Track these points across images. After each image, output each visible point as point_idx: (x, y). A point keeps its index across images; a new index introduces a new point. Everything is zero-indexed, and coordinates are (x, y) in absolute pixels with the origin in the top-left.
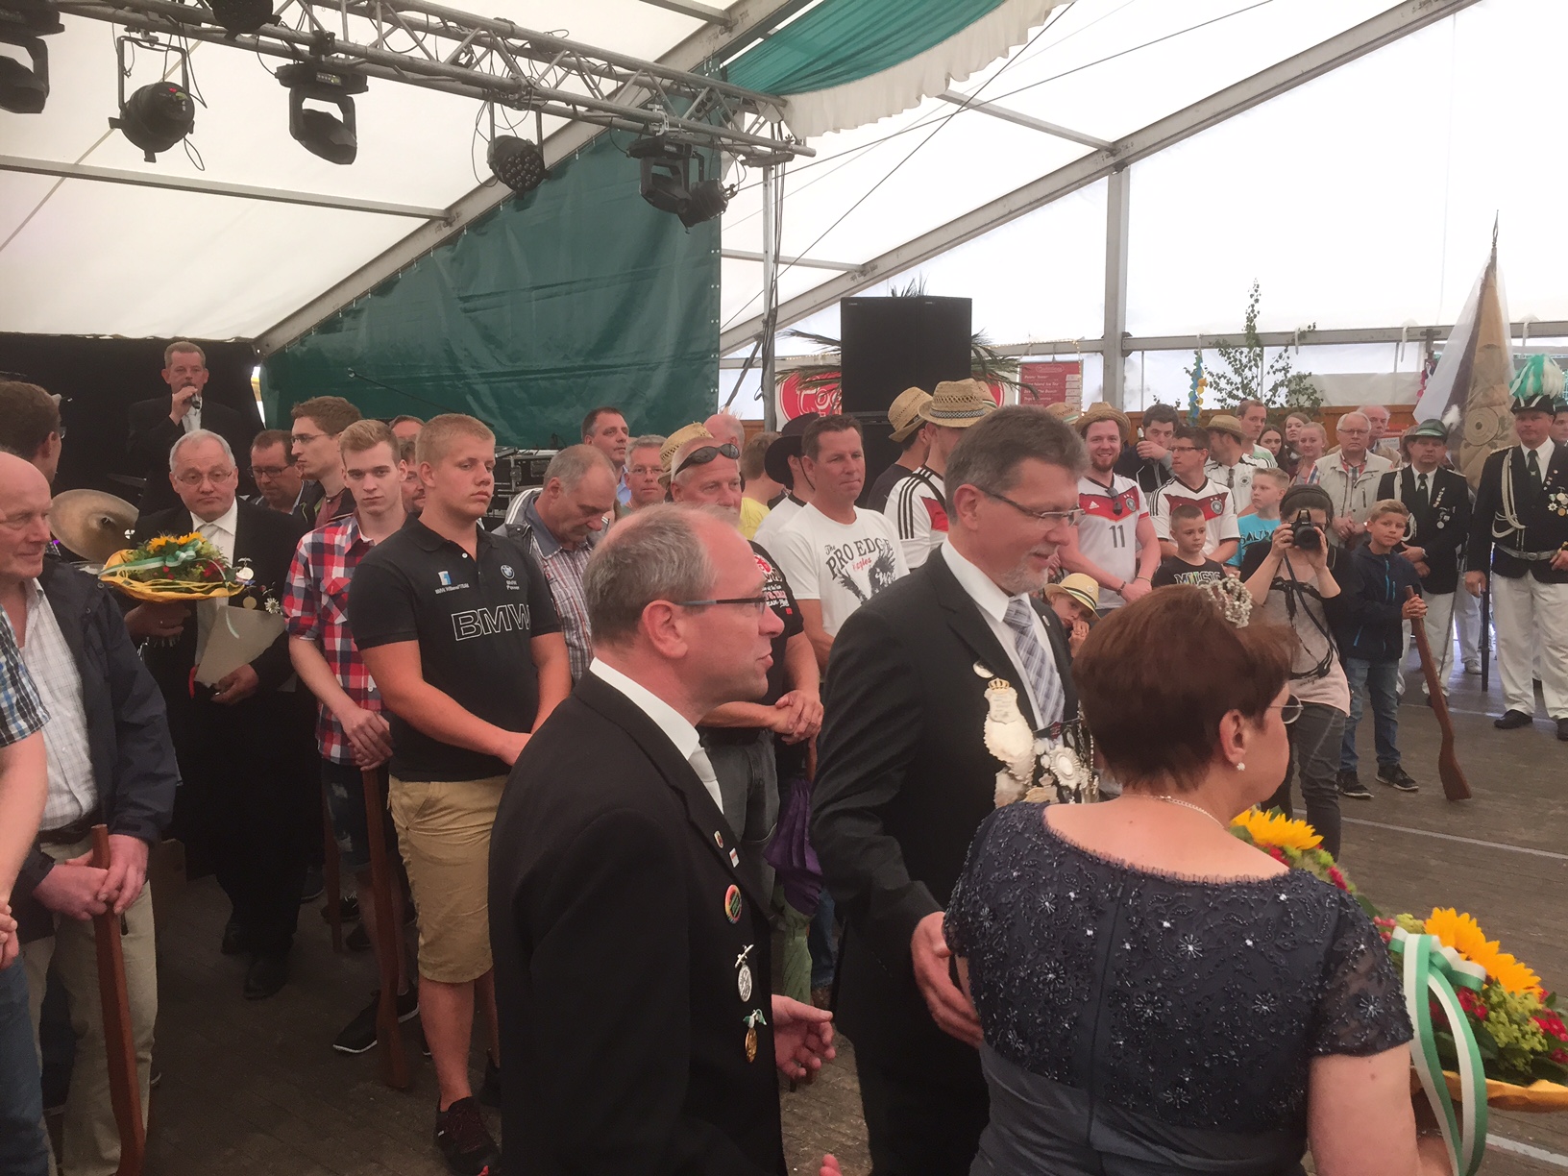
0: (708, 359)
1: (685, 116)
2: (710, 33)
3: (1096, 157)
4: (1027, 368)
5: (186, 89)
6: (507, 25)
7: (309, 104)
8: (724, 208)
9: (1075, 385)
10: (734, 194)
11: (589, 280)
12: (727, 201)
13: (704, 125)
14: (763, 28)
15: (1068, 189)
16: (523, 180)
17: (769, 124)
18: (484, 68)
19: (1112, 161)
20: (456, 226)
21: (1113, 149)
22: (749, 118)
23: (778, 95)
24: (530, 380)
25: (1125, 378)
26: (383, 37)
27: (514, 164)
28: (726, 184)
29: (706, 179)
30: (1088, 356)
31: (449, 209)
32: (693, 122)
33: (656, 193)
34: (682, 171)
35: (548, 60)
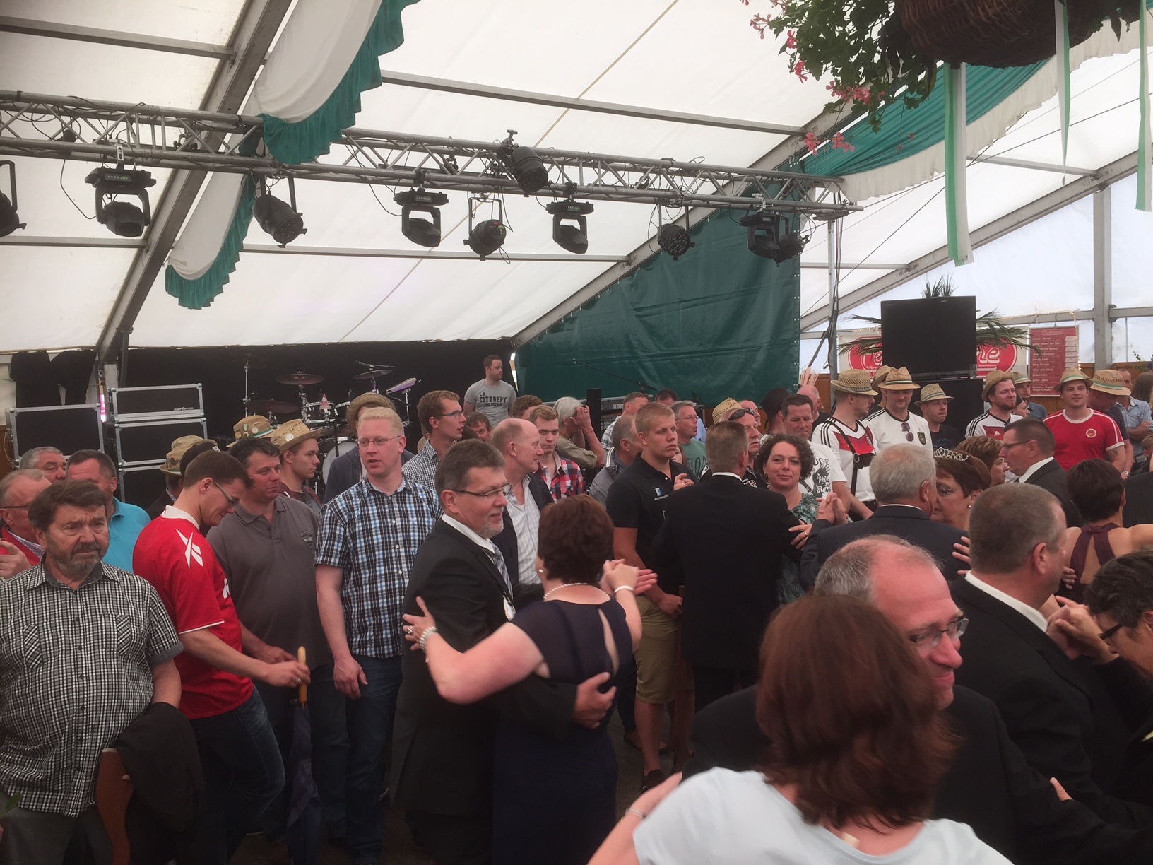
0: (793, 344)
1: (776, 198)
2: (793, 141)
3: (1083, 181)
4: (1034, 333)
5: (500, 222)
6: (669, 162)
7: (564, 222)
8: (801, 250)
9: (1073, 344)
10: (807, 241)
11: (716, 296)
12: (803, 245)
13: (789, 202)
14: (828, 134)
15: (1062, 204)
16: (678, 249)
17: (831, 194)
18: (656, 185)
19: (1096, 183)
20: (634, 265)
21: (1096, 174)
22: (819, 191)
23: (837, 176)
24: (679, 358)
25: (1112, 338)
26: (601, 176)
27: (672, 241)
28: (803, 235)
29: (790, 232)
30: (1083, 323)
31: (629, 255)
32: (780, 201)
33: (758, 247)
34: (774, 231)
35: (694, 176)
